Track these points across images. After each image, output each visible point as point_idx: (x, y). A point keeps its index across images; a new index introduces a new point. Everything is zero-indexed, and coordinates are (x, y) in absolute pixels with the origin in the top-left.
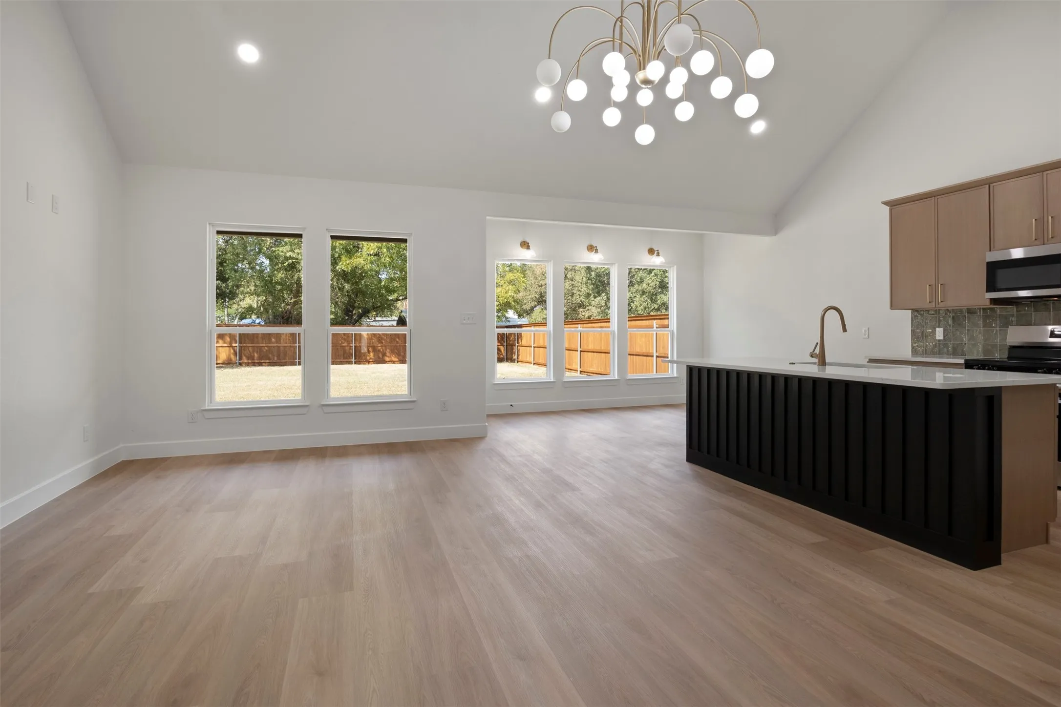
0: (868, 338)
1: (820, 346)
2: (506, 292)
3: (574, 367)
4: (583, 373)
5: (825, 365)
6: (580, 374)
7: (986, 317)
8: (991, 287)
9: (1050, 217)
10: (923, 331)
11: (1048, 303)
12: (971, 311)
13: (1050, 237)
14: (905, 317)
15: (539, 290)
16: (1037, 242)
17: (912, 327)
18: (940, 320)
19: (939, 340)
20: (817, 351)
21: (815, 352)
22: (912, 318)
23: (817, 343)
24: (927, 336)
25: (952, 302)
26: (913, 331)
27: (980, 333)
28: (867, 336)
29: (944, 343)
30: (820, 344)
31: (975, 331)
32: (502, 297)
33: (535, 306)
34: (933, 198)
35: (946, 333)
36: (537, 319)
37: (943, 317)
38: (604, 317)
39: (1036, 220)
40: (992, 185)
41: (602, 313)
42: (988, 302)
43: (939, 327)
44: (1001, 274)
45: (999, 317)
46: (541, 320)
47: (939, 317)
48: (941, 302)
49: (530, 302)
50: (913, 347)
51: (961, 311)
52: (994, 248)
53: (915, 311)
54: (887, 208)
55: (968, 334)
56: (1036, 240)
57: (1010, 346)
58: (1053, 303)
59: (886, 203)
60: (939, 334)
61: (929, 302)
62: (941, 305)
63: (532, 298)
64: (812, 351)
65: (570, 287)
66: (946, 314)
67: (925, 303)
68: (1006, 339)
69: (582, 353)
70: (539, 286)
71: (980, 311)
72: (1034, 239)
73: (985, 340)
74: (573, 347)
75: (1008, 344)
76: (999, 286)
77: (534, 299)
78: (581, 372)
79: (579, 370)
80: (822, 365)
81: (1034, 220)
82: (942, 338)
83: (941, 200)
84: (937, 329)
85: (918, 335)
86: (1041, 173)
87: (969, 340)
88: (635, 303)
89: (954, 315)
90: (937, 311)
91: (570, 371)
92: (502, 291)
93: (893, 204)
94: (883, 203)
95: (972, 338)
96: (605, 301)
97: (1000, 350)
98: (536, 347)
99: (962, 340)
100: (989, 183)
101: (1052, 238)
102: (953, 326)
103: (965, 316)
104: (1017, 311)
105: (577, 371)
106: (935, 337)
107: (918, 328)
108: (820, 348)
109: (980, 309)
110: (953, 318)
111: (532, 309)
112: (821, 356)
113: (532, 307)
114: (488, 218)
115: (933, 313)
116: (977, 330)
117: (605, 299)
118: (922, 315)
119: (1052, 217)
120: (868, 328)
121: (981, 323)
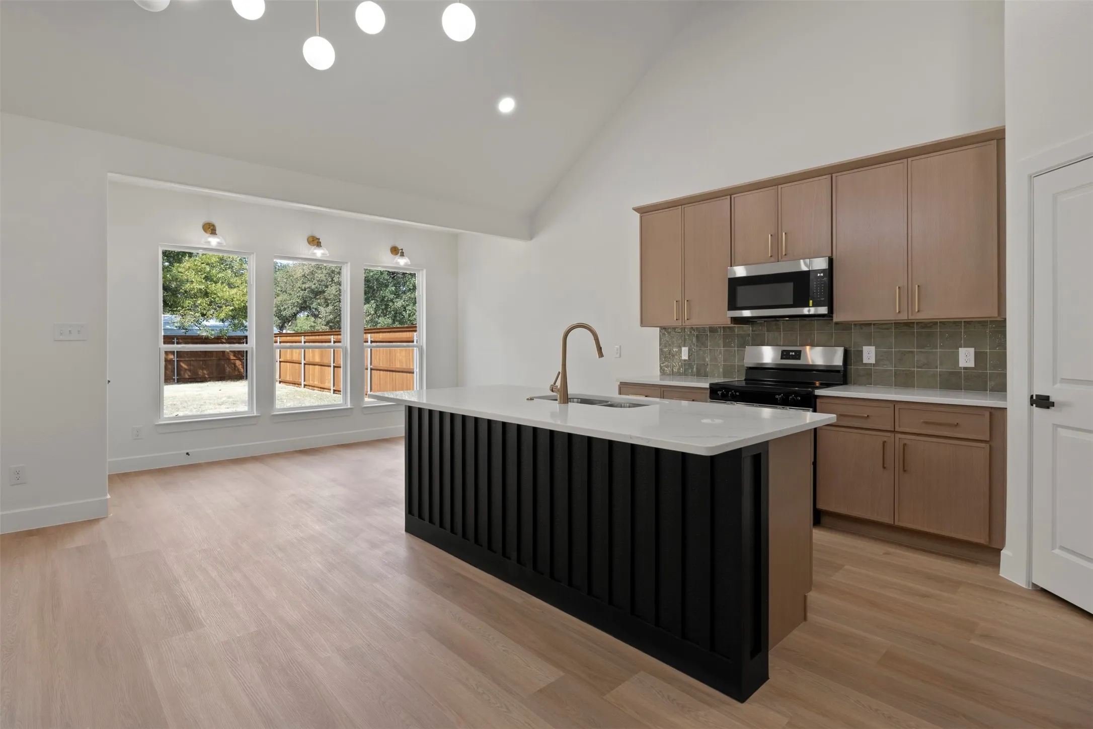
0: (620, 356)
1: (562, 376)
2: (243, 295)
3: (326, 386)
4: (337, 392)
5: (568, 403)
6: (334, 393)
7: (725, 337)
8: (732, 306)
9: (784, 234)
10: (670, 350)
11: (778, 323)
12: (713, 330)
13: (784, 254)
14: (654, 333)
15: (301, 294)
16: (772, 259)
17: (660, 346)
18: (685, 339)
19: (685, 360)
20: (558, 384)
21: (556, 384)
22: (660, 336)
23: (559, 373)
24: (673, 356)
25: (696, 321)
26: (661, 350)
27: (720, 353)
28: (618, 354)
29: (687, 364)
30: (562, 374)
31: (716, 351)
32: (237, 300)
33: (298, 313)
34: (680, 207)
35: (691, 352)
36: (304, 327)
37: (688, 335)
38: (374, 326)
39: (771, 235)
40: (733, 196)
41: (371, 322)
42: (729, 321)
43: (684, 346)
44: (741, 290)
45: (737, 337)
46: (309, 328)
47: (685, 336)
48: (687, 319)
49: (290, 307)
50: (661, 367)
51: (704, 329)
52: (735, 263)
53: (663, 329)
54: (638, 215)
55: (710, 355)
56: (771, 256)
57: (747, 367)
58: (783, 323)
59: (637, 210)
60: (685, 354)
61: (677, 320)
62: (687, 323)
63: (294, 303)
64: (553, 383)
65: (337, 292)
66: (691, 332)
67: (672, 320)
68: (744, 359)
69: (335, 369)
70: (302, 290)
71: (721, 330)
72: (770, 255)
73: (725, 360)
74: (325, 362)
75: (746, 365)
76: (739, 305)
77: (296, 304)
78: (334, 391)
79: (332, 388)
80: (564, 403)
81: (770, 235)
82: (687, 358)
83: (689, 209)
84: (683, 349)
85: (666, 356)
86: (777, 186)
87: (711, 360)
88: (408, 312)
89: (697, 333)
90: (683, 329)
91: (322, 390)
92: (238, 294)
93: (643, 211)
94: (634, 210)
95: (714, 359)
96: (375, 309)
97: (738, 371)
98: (282, 362)
99: (704, 361)
100: (730, 193)
101: (785, 255)
102: (697, 345)
103: (707, 335)
104: (752, 331)
105: (330, 390)
106: (681, 357)
107: (666, 347)
108: (561, 382)
109: (720, 327)
110: (697, 336)
111: (294, 316)
112: (562, 389)
113: (294, 313)
114: (109, 174)
115: (680, 331)
116: (717, 350)
117: (374, 307)
118: (669, 333)
119: (785, 234)
120: (620, 346)
121: (721, 342)
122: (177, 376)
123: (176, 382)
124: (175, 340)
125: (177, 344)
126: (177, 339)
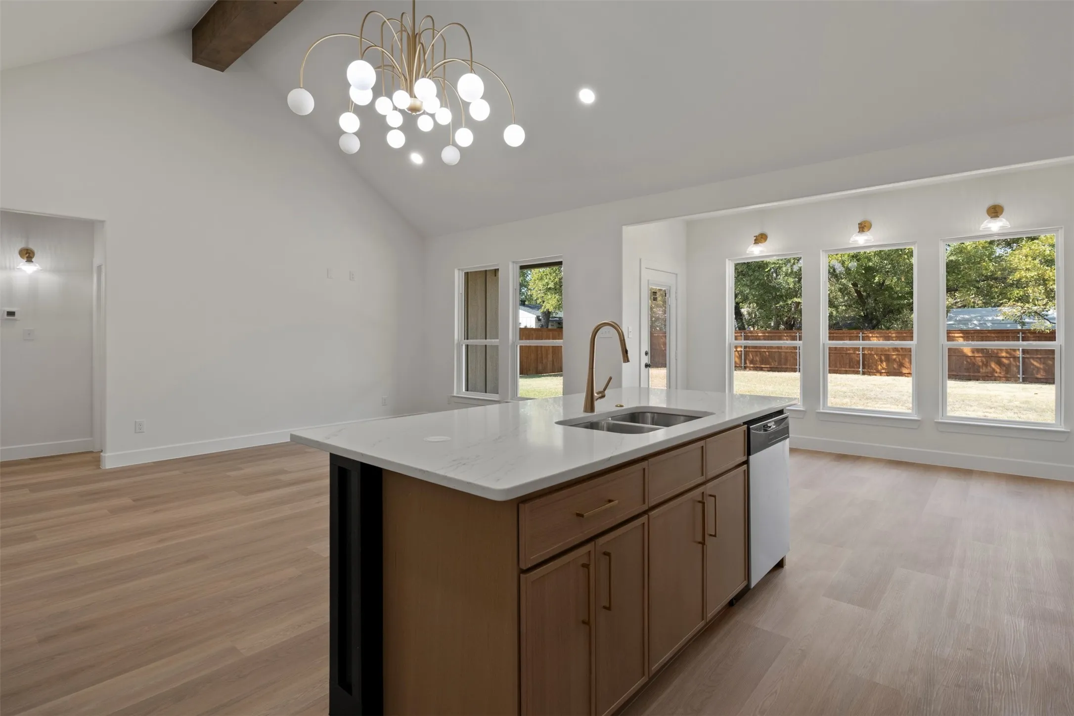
122: (1023, 374)
123: (1021, 381)
124: (1020, 335)
125: (1023, 340)
126: (1022, 334)
